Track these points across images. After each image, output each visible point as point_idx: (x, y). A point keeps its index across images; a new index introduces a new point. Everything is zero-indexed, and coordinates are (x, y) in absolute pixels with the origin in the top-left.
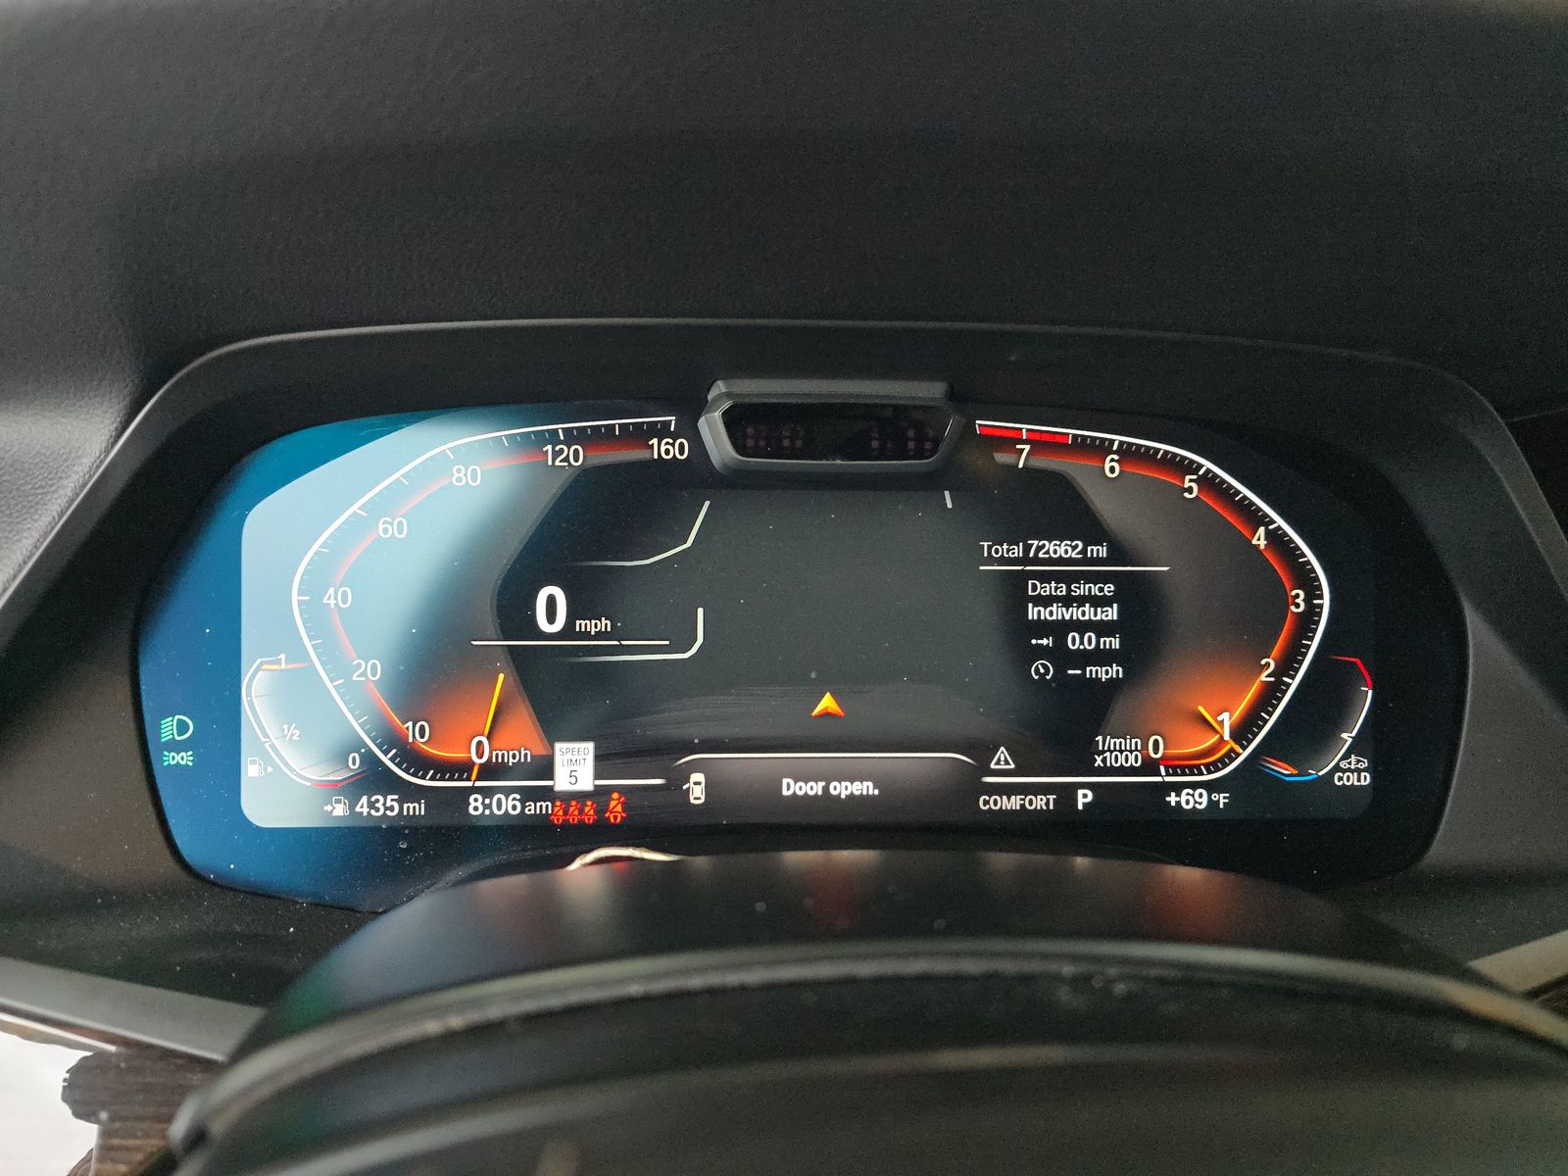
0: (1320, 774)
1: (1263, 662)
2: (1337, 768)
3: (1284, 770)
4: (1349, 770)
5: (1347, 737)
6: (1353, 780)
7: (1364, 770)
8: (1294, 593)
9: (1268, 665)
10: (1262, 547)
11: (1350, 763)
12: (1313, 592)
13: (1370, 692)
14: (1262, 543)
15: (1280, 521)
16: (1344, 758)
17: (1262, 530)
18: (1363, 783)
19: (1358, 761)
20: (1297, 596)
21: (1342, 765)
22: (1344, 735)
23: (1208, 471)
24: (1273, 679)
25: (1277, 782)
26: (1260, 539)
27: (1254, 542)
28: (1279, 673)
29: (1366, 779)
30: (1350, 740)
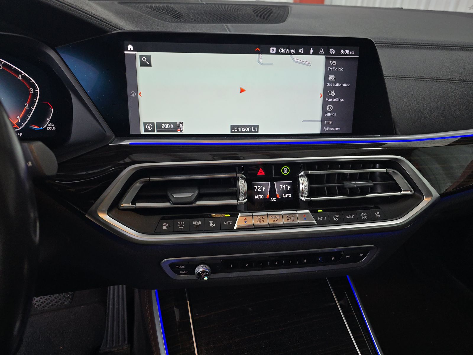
0: (43, 128)
1: (25, 104)
2: (47, 126)
3: (36, 128)
4: (50, 126)
5: (49, 119)
6: (51, 129)
7: (54, 126)
8: (30, 89)
9: (27, 105)
10: (21, 79)
11: (50, 125)
12: (35, 88)
13: (52, 110)
14: (21, 78)
15: (24, 73)
16: (48, 124)
17: (20, 75)
18: (54, 129)
19: (52, 125)
20: (31, 90)
21: (48, 125)
22: (48, 119)
23: (4, 62)
24: (28, 108)
25: (33, 130)
26: (20, 77)
27: (19, 78)
28: (29, 107)
29: (54, 128)
30: (49, 120)
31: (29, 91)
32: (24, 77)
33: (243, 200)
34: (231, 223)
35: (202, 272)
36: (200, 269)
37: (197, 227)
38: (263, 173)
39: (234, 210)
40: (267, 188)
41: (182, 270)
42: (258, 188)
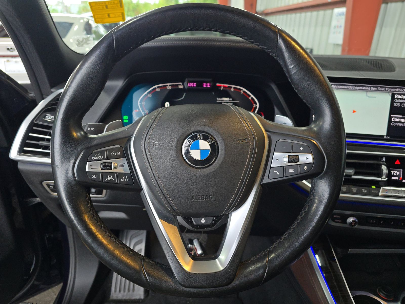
26: (250, 98)
31: (253, 106)
32: (252, 98)
33: (384, 178)
34: (377, 192)
35: (353, 221)
36: (351, 220)
37: (355, 191)
38: (399, 163)
39: (378, 184)
40: (400, 173)
41: (337, 219)
42: (394, 173)
